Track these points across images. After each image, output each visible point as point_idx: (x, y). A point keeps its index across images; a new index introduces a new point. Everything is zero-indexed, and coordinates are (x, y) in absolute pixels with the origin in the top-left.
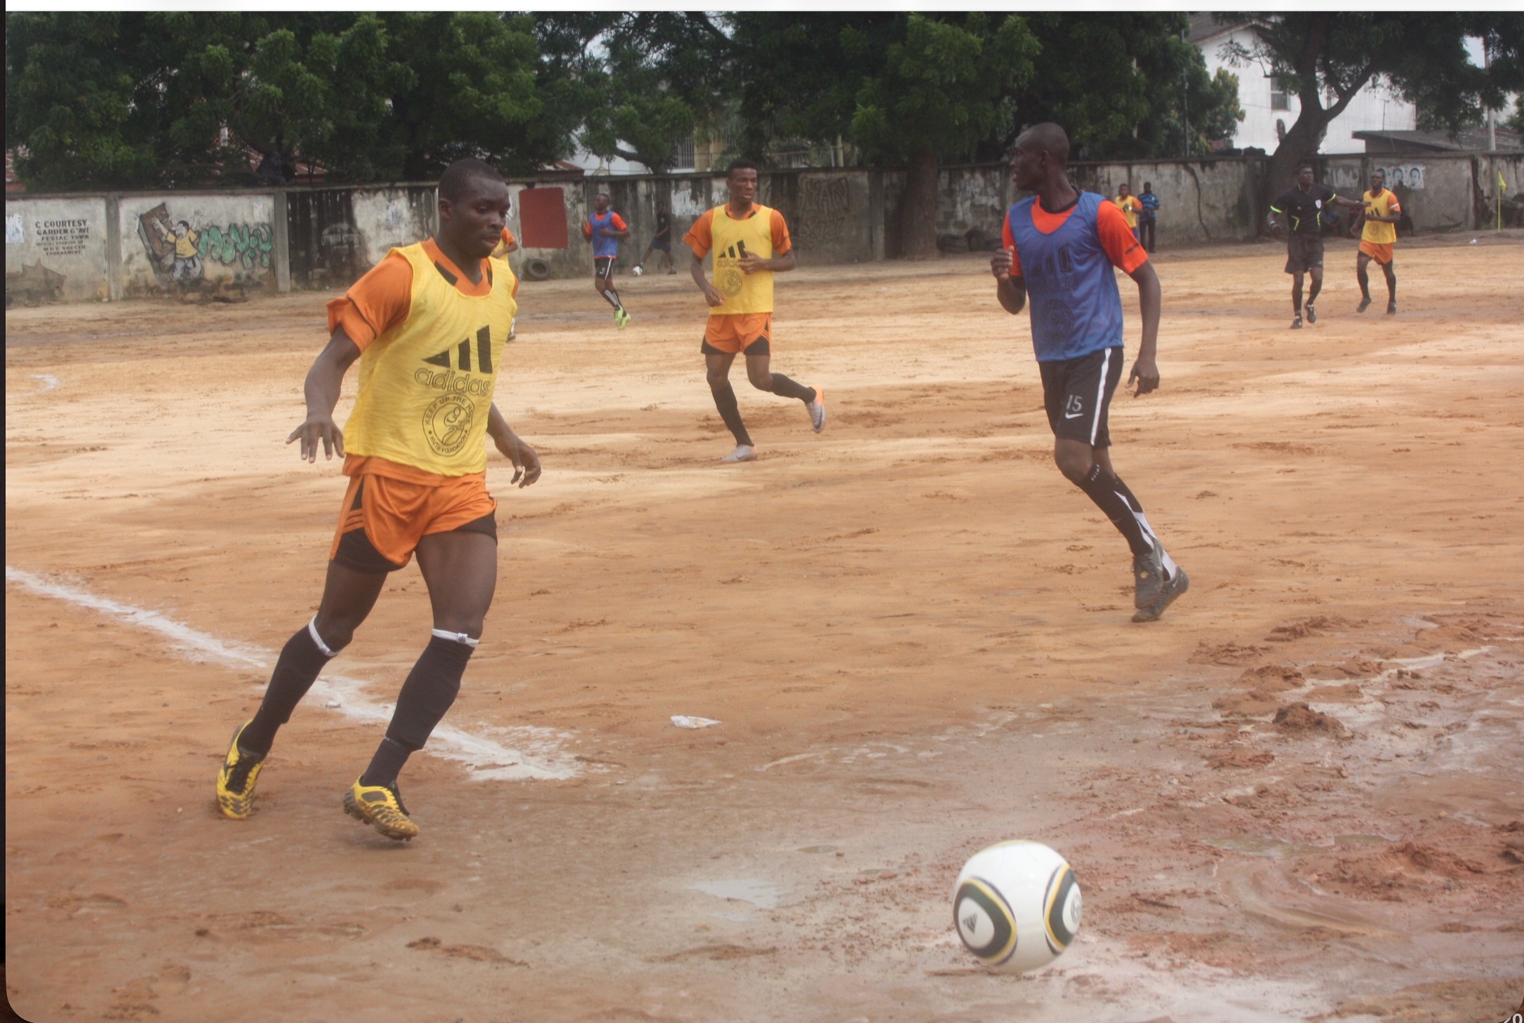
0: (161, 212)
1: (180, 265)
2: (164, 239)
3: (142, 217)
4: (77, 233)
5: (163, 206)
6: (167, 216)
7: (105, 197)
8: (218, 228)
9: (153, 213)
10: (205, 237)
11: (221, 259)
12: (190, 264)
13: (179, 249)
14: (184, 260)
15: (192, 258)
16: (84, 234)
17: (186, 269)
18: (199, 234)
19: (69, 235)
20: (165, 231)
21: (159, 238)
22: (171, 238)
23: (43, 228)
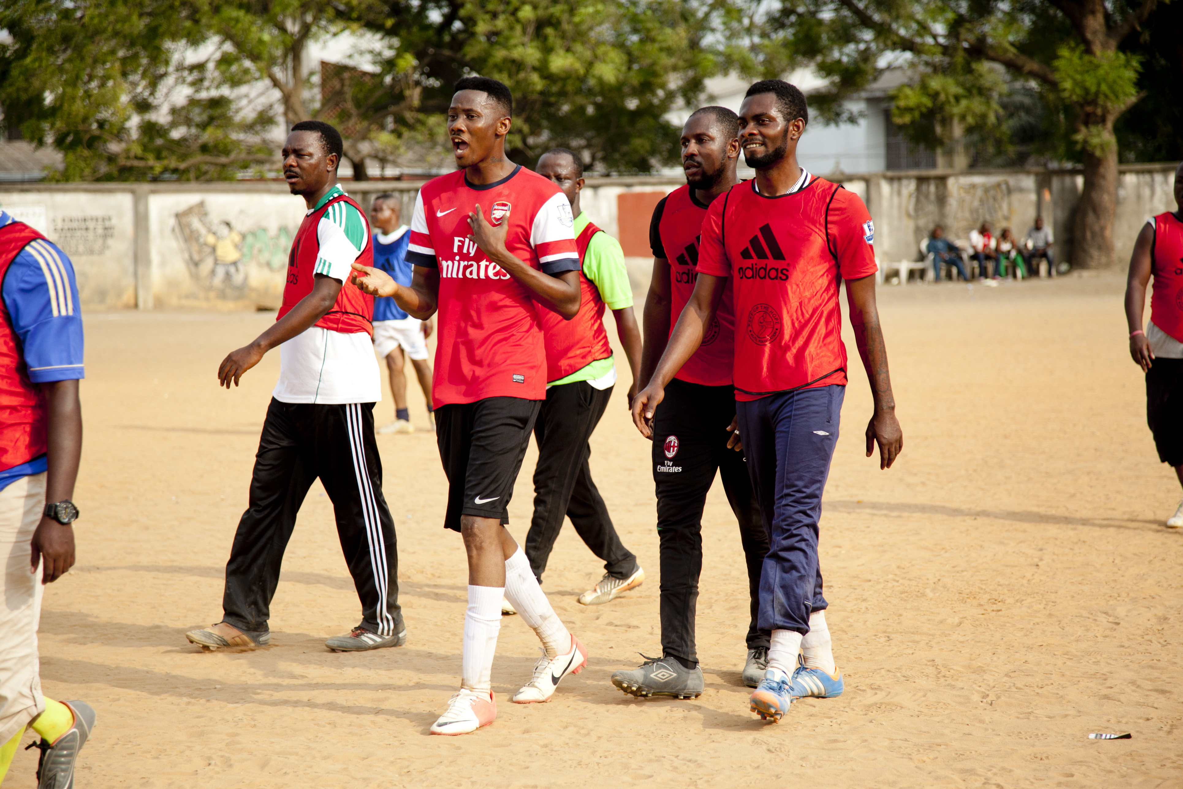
0: (200, 209)
1: (221, 272)
2: (202, 240)
3: (177, 216)
4: (100, 231)
5: (202, 204)
6: (206, 214)
7: (133, 192)
8: (265, 230)
9: (189, 211)
10: (250, 239)
11: (268, 264)
12: (232, 269)
13: (220, 252)
14: (225, 265)
15: (235, 263)
16: (108, 232)
17: (228, 275)
18: (244, 237)
19: (91, 235)
20: (203, 231)
21: (197, 239)
22: (211, 240)
23: (60, 225)
